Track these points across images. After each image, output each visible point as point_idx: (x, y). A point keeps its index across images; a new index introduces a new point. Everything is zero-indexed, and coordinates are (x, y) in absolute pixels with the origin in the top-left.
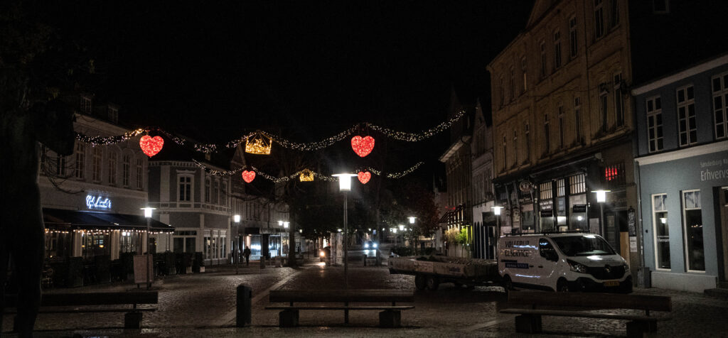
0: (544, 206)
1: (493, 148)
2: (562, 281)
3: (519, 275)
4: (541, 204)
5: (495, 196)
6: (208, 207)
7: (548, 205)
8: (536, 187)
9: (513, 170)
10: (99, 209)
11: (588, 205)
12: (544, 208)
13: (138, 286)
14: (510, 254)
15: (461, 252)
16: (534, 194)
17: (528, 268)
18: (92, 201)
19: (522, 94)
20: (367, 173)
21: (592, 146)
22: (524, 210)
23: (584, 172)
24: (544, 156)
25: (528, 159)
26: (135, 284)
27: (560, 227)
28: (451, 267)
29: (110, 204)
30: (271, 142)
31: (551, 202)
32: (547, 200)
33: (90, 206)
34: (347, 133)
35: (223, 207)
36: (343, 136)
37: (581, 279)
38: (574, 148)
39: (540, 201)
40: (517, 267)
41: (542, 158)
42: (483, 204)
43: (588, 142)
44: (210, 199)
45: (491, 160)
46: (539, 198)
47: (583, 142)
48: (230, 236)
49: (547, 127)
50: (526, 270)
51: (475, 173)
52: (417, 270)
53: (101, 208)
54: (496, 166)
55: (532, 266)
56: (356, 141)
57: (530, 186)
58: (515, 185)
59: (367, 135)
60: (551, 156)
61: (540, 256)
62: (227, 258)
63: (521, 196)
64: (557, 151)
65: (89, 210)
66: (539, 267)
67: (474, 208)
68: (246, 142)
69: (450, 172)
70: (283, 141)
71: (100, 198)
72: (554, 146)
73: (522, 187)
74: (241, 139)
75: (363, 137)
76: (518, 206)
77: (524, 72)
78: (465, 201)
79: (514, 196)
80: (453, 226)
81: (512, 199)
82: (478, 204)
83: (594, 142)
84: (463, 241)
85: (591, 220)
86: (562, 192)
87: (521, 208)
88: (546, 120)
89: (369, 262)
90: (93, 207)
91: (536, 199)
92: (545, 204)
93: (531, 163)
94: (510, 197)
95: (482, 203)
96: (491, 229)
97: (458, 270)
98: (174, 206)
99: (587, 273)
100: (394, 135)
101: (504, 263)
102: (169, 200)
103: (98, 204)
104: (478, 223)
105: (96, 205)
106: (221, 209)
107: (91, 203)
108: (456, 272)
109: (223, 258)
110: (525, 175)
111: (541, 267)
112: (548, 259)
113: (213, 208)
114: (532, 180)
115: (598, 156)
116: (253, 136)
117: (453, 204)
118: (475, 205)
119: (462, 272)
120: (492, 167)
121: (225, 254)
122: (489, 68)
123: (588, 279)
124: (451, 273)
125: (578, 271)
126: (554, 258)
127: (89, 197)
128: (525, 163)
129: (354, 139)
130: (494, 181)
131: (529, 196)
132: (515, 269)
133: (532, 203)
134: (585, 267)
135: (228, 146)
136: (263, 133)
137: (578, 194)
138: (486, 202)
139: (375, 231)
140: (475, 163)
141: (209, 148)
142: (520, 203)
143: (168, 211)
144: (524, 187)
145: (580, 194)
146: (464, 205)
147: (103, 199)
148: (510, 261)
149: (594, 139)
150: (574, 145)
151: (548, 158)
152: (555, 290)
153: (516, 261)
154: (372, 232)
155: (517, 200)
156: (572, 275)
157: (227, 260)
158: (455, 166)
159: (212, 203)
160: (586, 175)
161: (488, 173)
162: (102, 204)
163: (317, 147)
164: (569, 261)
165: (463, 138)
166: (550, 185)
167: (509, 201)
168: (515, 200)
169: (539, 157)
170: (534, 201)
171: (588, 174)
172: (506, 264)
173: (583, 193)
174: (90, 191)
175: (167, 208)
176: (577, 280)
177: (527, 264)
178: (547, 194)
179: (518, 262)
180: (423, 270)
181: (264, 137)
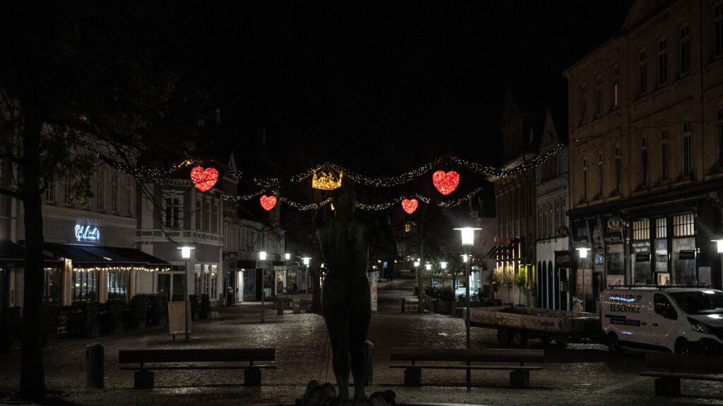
0: (638, 248)
1: (568, 173)
2: (681, 341)
3: (626, 333)
4: (634, 245)
5: (571, 232)
6: (199, 236)
7: (643, 247)
8: (628, 225)
9: (597, 202)
10: (88, 241)
11: (697, 250)
12: (638, 250)
13: (174, 337)
14: (617, 309)
15: (517, 297)
16: (625, 233)
17: (639, 325)
18: (81, 232)
19: (611, 111)
20: (414, 200)
21: (704, 183)
22: (610, 252)
23: (694, 212)
24: (639, 188)
25: (618, 189)
26: (170, 335)
27: (659, 274)
28: (543, 321)
29: (98, 234)
30: (341, 176)
31: (648, 244)
32: (643, 241)
33: (79, 238)
34: (428, 167)
35: (215, 235)
36: (424, 171)
37: (704, 339)
38: (681, 183)
39: (632, 241)
40: (625, 324)
41: (636, 191)
42: (553, 240)
43: (700, 177)
44: (201, 226)
45: (565, 187)
46: (632, 237)
47: (693, 176)
48: (221, 271)
49: (645, 154)
50: (637, 327)
51: (540, 201)
52: (500, 323)
53: (90, 240)
54: (572, 196)
55: (645, 324)
56: (438, 176)
57: (620, 224)
58: (599, 221)
59: (451, 170)
60: (649, 189)
61: (654, 314)
62: (218, 299)
63: (606, 234)
64: (658, 184)
65: (78, 242)
66: (654, 325)
67: (538, 245)
68: (313, 175)
69: (502, 195)
70: (355, 176)
71: (88, 227)
72: (654, 176)
73: (611, 224)
74: (307, 173)
75: (446, 173)
76: (603, 245)
77: (615, 84)
78: (525, 234)
79: (598, 233)
80: (505, 265)
81: (595, 236)
82: (544, 239)
83: (708, 178)
84: (521, 283)
85: (701, 269)
86: (662, 232)
87: (606, 249)
88: (644, 145)
89: (409, 308)
90: (82, 239)
91: (628, 239)
92: (639, 245)
93: (622, 195)
94: (592, 235)
95: (550, 238)
96: (564, 273)
97: (552, 324)
98: (159, 234)
99: (710, 333)
100: (482, 170)
101: (609, 319)
102: (152, 227)
103: (87, 235)
104: (544, 263)
105: (85, 238)
106: (212, 238)
107: (80, 235)
108: (550, 327)
109: (214, 300)
110: (613, 209)
111: (657, 325)
112: (665, 317)
113: (204, 237)
114: (624, 217)
115: (713, 195)
116: (321, 170)
117: (505, 237)
118: (540, 240)
119: (556, 327)
120: (568, 195)
121: (216, 294)
122: (567, 74)
123: (713, 339)
124: (543, 328)
125: (700, 331)
126: (673, 316)
127: (77, 227)
128: (613, 195)
129: (436, 174)
130: (569, 213)
131: (617, 234)
132: (622, 326)
133: (621, 243)
134: (708, 326)
135: (292, 180)
136: (333, 166)
137: (684, 237)
138: (556, 237)
139: (385, 263)
140: (541, 189)
141: (271, 182)
142: (606, 243)
143: (151, 240)
144: (614, 225)
145: (687, 237)
146: (522, 239)
147: (91, 229)
148: (616, 317)
149: (707, 175)
150: (679, 179)
151: (646, 191)
152: (673, 351)
153: (625, 317)
154: (382, 264)
155: (601, 237)
156: (694, 336)
157: (219, 302)
158: (509, 188)
159: (203, 231)
160: (696, 215)
161: (560, 203)
162: (91, 235)
163: (394, 183)
164: (689, 319)
165: (526, 156)
166: (646, 223)
167: (590, 240)
168: (599, 238)
169: (633, 189)
170: (626, 241)
171: (699, 214)
172: (612, 320)
173: (691, 236)
174: (79, 220)
175: (151, 237)
176: (699, 341)
177: (639, 322)
178: (642, 233)
179: (627, 318)
180: (509, 324)
181: (333, 170)
